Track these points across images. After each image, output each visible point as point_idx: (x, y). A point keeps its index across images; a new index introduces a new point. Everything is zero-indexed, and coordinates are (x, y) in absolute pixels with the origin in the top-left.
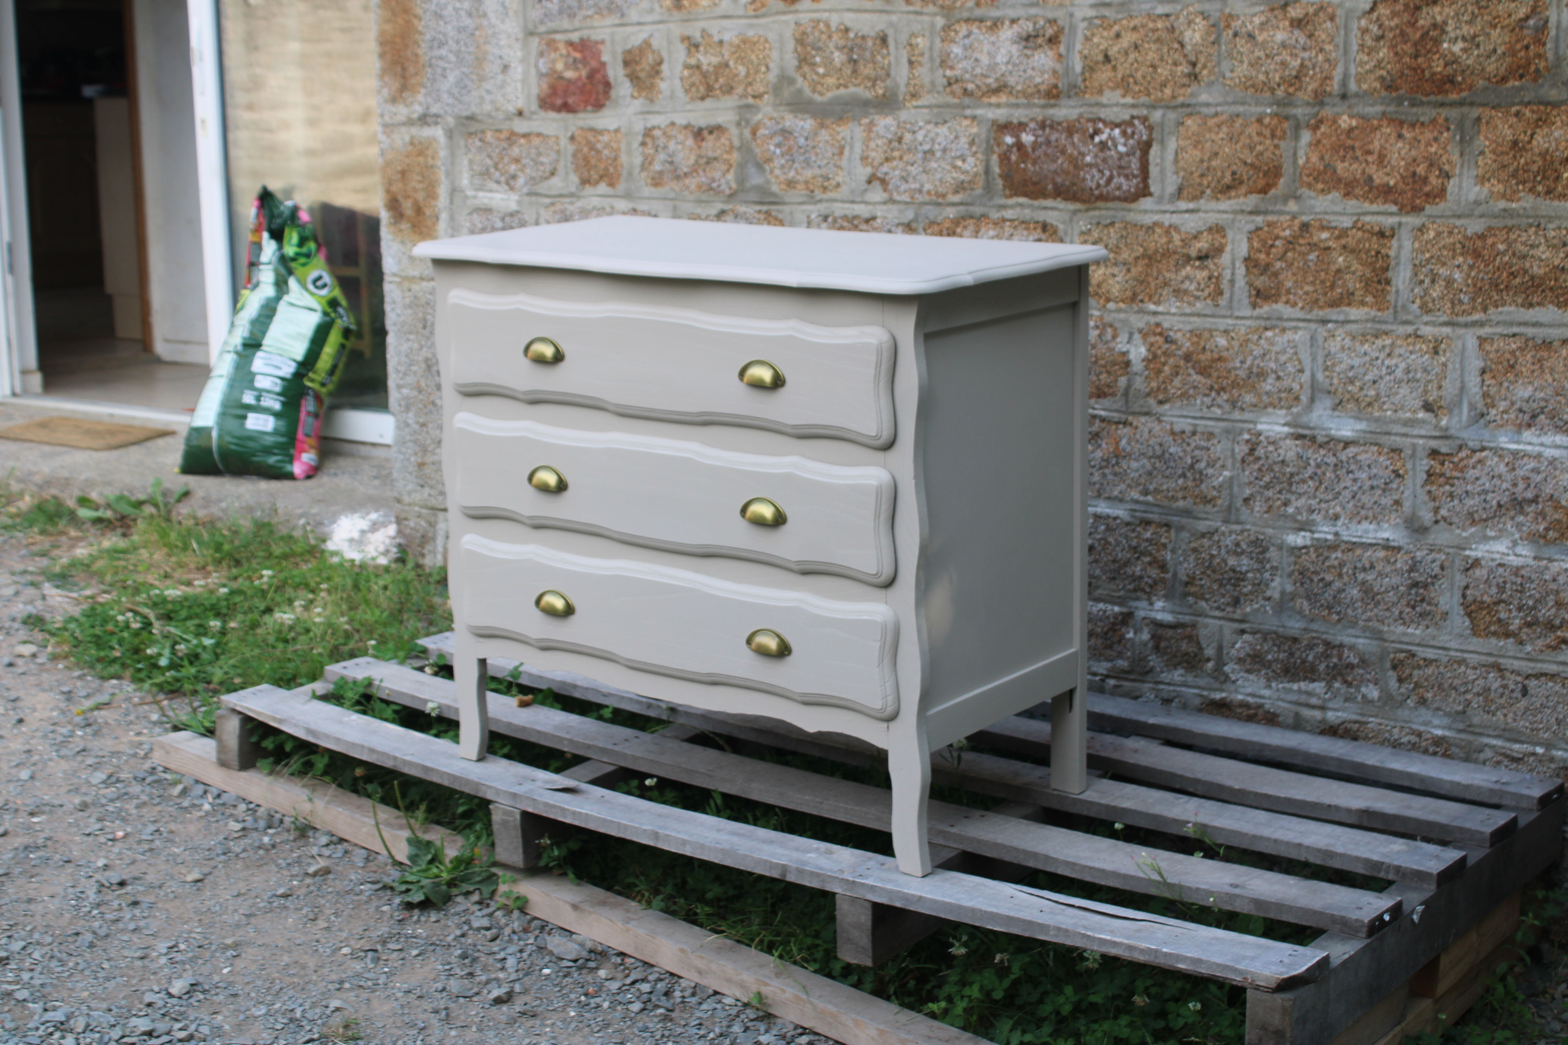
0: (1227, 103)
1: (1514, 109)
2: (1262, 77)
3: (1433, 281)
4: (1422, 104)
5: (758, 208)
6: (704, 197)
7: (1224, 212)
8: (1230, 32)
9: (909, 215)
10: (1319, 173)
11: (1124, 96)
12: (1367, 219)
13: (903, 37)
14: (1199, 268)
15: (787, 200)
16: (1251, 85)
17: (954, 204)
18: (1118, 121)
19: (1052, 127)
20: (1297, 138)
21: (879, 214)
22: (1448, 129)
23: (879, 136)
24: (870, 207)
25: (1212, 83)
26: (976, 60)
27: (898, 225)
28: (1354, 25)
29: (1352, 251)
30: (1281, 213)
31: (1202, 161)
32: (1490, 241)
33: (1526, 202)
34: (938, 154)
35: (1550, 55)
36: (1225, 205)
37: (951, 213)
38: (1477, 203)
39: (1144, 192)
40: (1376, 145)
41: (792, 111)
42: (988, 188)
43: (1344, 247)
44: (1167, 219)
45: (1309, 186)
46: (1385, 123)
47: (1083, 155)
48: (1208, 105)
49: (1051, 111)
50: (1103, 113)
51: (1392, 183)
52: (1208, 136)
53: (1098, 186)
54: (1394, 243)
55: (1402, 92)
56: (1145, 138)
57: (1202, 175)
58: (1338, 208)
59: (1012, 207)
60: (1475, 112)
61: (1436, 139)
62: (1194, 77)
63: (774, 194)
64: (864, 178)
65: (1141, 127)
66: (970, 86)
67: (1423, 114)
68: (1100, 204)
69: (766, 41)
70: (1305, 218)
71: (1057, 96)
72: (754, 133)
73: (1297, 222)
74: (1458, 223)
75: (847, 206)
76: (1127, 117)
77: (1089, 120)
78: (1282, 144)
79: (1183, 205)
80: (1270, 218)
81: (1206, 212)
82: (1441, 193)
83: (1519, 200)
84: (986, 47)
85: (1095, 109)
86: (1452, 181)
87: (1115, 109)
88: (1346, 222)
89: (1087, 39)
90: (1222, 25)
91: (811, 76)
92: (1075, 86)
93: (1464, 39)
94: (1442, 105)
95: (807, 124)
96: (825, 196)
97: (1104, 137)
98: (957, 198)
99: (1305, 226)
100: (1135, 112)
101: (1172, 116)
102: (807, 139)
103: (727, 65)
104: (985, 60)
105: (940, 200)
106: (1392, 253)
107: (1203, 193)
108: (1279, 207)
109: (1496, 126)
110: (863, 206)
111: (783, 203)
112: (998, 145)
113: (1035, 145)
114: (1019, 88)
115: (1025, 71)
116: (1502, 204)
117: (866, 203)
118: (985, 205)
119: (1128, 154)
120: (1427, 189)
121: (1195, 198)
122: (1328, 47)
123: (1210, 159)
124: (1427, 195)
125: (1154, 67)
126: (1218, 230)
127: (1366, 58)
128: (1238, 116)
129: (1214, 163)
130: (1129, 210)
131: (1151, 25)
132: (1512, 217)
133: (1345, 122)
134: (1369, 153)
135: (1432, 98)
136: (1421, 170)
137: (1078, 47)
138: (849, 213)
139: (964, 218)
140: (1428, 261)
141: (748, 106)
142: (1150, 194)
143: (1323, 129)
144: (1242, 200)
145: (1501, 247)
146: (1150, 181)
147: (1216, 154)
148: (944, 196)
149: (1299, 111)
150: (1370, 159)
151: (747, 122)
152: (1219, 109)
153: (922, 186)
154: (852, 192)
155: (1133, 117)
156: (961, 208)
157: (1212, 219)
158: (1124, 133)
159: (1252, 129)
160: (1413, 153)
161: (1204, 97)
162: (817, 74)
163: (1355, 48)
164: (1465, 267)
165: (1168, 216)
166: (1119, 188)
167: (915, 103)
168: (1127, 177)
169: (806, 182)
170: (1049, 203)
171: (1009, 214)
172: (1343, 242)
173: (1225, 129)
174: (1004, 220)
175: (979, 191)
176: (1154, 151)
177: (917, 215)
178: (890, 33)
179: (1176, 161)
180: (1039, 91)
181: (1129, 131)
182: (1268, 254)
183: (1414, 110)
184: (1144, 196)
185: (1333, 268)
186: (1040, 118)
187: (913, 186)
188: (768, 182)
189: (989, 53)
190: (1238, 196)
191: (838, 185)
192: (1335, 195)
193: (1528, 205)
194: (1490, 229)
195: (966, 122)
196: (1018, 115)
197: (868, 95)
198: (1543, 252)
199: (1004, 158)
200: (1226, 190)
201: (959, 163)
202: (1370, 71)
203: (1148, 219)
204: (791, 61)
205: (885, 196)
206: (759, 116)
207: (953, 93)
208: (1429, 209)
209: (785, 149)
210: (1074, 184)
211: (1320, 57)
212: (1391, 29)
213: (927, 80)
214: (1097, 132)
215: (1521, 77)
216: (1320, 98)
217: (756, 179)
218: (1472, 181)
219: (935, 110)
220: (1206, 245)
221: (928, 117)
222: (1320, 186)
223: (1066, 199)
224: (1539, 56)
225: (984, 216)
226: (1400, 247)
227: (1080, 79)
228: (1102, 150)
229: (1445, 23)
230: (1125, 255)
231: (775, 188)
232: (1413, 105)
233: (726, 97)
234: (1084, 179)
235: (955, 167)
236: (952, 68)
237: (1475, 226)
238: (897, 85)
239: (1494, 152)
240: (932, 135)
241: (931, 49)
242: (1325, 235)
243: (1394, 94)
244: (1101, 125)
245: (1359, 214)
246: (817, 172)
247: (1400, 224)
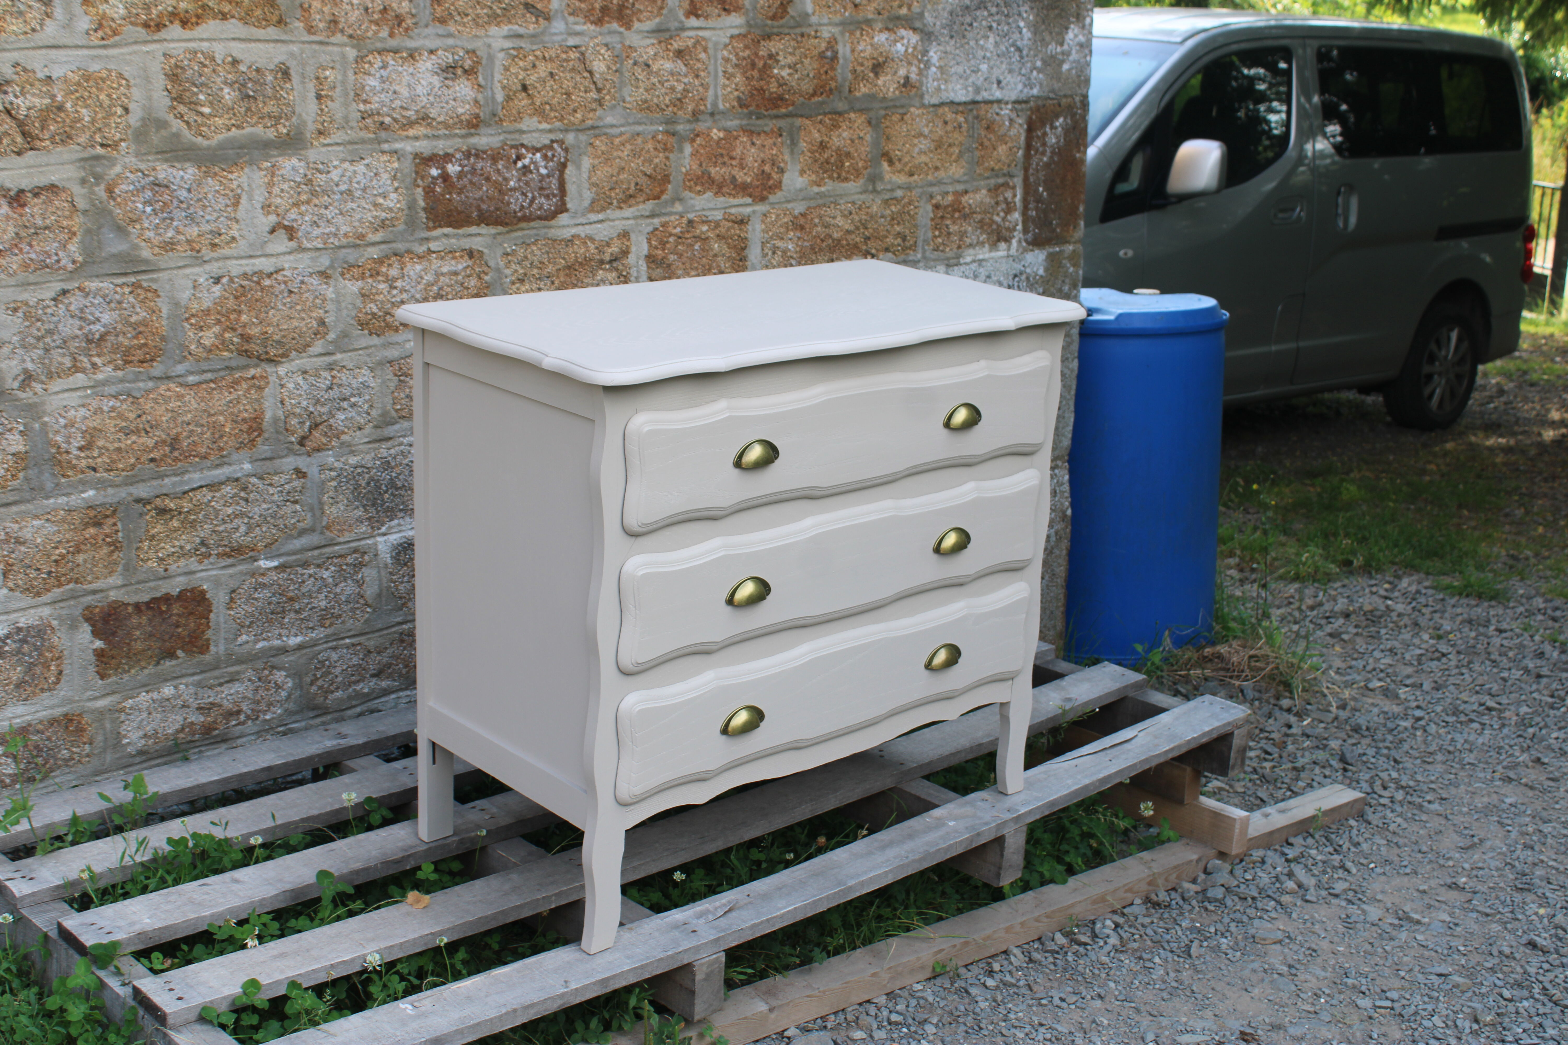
0: (629, 124)
1: (820, 118)
2: (655, 100)
3: (774, 253)
4: (765, 116)
5: (120, 281)
6: (32, 278)
7: (628, 219)
8: (631, 62)
9: (324, 261)
10: (698, 179)
11: (540, 122)
12: (733, 211)
13: (310, 71)
14: (610, 270)
15: (162, 265)
16: (645, 107)
17: (374, 244)
18: (539, 145)
19: (477, 156)
20: (681, 150)
21: (286, 266)
22: (781, 135)
23: (284, 179)
24: (273, 260)
25: (614, 106)
26: (395, 92)
27: (311, 274)
28: (719, 56)
29: (724, 238)
30: (670, 214)
31: (612, 176)
32: (809, 217)
33: (829, 186)
34: (358, 194)
35: (839, 79)
36: (628, 212)
37: (374, 252)
38: (801, 190)
39: (562, 208)
40: (738, 151)
41: (166, 160)
42: (411, 223)
43: (718, 236)
44: (581, 231)
45: (690, 189)
46: (741, 133)
47: (506, 180)
48: (612, 126)
49: (474, 140)
50: (526, 139)
51: (749, 180)
52: (615, 154)
53: (522, 207)
54: (749, 227)
55: (751, 108)
56: (562, 160)
57: (611, 189)
58: (711, 205)
59: (436, 238)
60: (798, 121)
61: (775, 144)
62: (600, 102)
63: (146, 261)
64: (268, 229)
65: (559, 150)
66: (387, 120)
67: (766, 125)
68: (523, 225)
69: (121, 76)
70: (691, 216)
71: (476, 126)
72: (110, 191)
73: (685, 220)
74: (789, 206)
75: (244, 262)
76: (547, 142)
77: (512, 147)
78: (671, 156)
79: (593, 217)
80: (664, 219)
81: (613, 220)
82: (778, 185)
83: (825, 184)
84: (407, 78)
85: (517, 136)
86: (786, 175)
87: (534, 134)
88: (718, 215)
89: (507, 69)
90: (624, 55)
91: (191, 117)
92: (494, 115)
93: (790, 67)
94: (777, 117)
95: (191, 172)
96: (214, 255)
97: (526, 161)
98: (378, 237)
99: (690, 222)
100: (552, 136)
101: (583, 137)
102: (189, 191)
103: (61, 108)
104: (405, 92)
105: (358, 242)
106: (749, 236)
107: (611, 204)
108: (669, 209)
109: (810, 132)
110: (263, 260)
111: (159, 270)
112: (422, 178)
113: (461, 175)
114: (441, 119)
115: (447, 103)
116: (816, 189)
117: (266, 256)
118: (407, 241)
119: (548, 176)
120: (771, 182)
121: (603, 209)
122: (702, 74)
123: (618, 174)
124: (770, 187)
125: (568, 94)
126: (625, 235)
127: (727, 82)
128: (638, 134)
129: (621, 177)
130: (550, 227)
131: (564, 56)
132: (821, 198)
133: (716, 134)
134: (732, 158)
135: (770, 112)
136: (767, 168)
137: (497, 77)
138: (249, 270)
139: (387, 257)
140: (771, 238)
141: (97, 158)
142: (567, 210)
143: (699, 140)
144: (641, 206)
145: (817, 221)
146: (567, 199)
147: (623, 169)
148: (362, 237)
149: (680, 128)
150: (734, 163)
151: (98, 178)
152: (623, 129)
153: (338, 229)
154: (251, 245)
155: (552, 141)
156: (383, 246)
157: (620, 225)
158: (545, 157)
159: (650, 146)
160: (762, 155)
161: (609, 120)
162: (202, 114)
163: (721, 74)
164: (795, 239)
165: (580, 227)
166: (541, 208)
167: (322, 140)
168: (547, 197)
169: (189, 242)
170: (473, 229)
171: (433, 246)
172: (717, 232)
173: (628, 146)
174: (430, 252)
175: (401, 227)
176: (570, 171)
177: (332, 262)
178: (292, 64)
179: (589, 178)
180: (461, 122)
181: (550, 154)
182: (664, 250)
183: (760, 122)
184: (561, 212)
185: (711, 253)
186: (465, 148)
187: (327, 230)
188: (136, 247)
189: (409, 85)
190: (638, 203)
191: (233, 238)
192: (709, 194)
193: (830, 188)
194: (809, 208)
195: (385, 158)
196: (441, 146)
197: (271, 134)
198: (839, 221)
199: (429, 191)
200: (628, 199)
201: (381, 201)
202: (731, 92)
203: (567, 233)
204: (161, 101)
205: (293, 244)
206: (118, 169)
207: (366, 128)
208: (772, 198)
209: (158, 206)
210: (497, 209)
211: (697, 82)
212: (744, 58)
213: (338, 116)
214: (519, 158)
215: (822, 94)
216: (696, 115)
217: (115, 246)
218: (797, 174)
219: (350, 147)
220: (616, 250)
221: (342, 155)
222: (699, 188)
223: (487, 225)
224: (832, 79)
225: (408, 252)
226: (754, 230)
227: (500, 107)
228: (524, 174)
229: (777, 54)
230: (550, 268)
231: (146, 253)
232: (758, 118)
233: (60, 149)
234: (509, 203)
235: (376, 205)
236: (365, 102)
237: (799, 208)
238: (304, 123)
239: (809, 151)
240: (348, 174)
241: (343, 82)
242: (705, 228)
243: (745, 111)
244: (524, 151)
245: (725, 208)
246: (206, 227)
247: (754, 212)
